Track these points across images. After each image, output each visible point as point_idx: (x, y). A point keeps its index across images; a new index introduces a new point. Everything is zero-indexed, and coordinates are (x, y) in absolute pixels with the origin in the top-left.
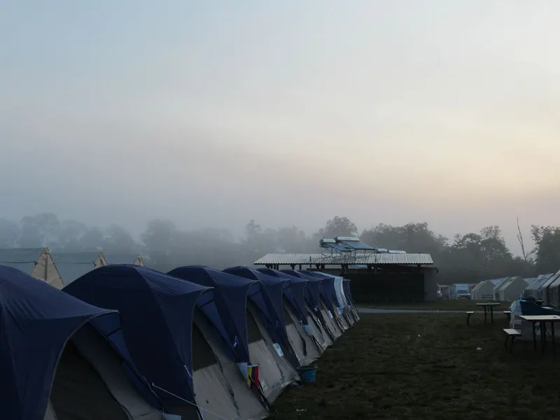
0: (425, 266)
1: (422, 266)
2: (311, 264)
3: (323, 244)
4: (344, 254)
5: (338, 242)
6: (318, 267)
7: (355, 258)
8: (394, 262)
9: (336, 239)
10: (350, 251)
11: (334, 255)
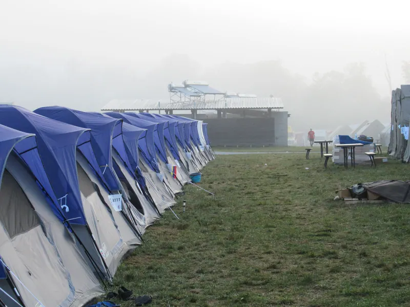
0: (275, 110)
1: (273, 110)
2: (160, 110)
3: (172, 89)
4: (193, 98)
5: (187, 86)
6: (167, 113)
7: (204, 103)
8: (244, 106)
9: (185, 83)
10: (199, 96)
11: (183, 100)
